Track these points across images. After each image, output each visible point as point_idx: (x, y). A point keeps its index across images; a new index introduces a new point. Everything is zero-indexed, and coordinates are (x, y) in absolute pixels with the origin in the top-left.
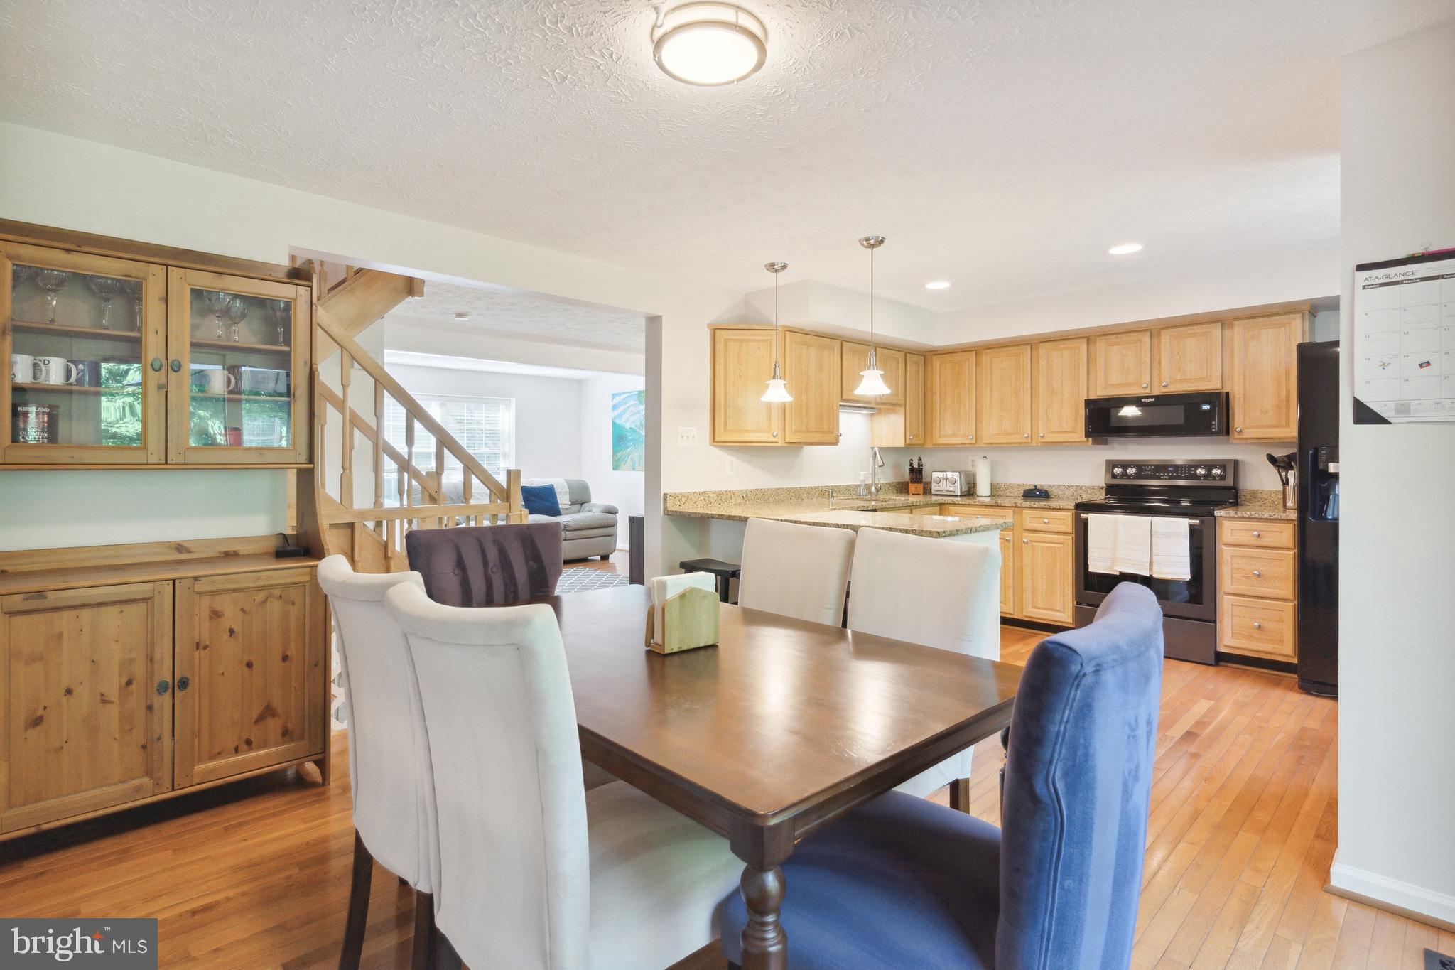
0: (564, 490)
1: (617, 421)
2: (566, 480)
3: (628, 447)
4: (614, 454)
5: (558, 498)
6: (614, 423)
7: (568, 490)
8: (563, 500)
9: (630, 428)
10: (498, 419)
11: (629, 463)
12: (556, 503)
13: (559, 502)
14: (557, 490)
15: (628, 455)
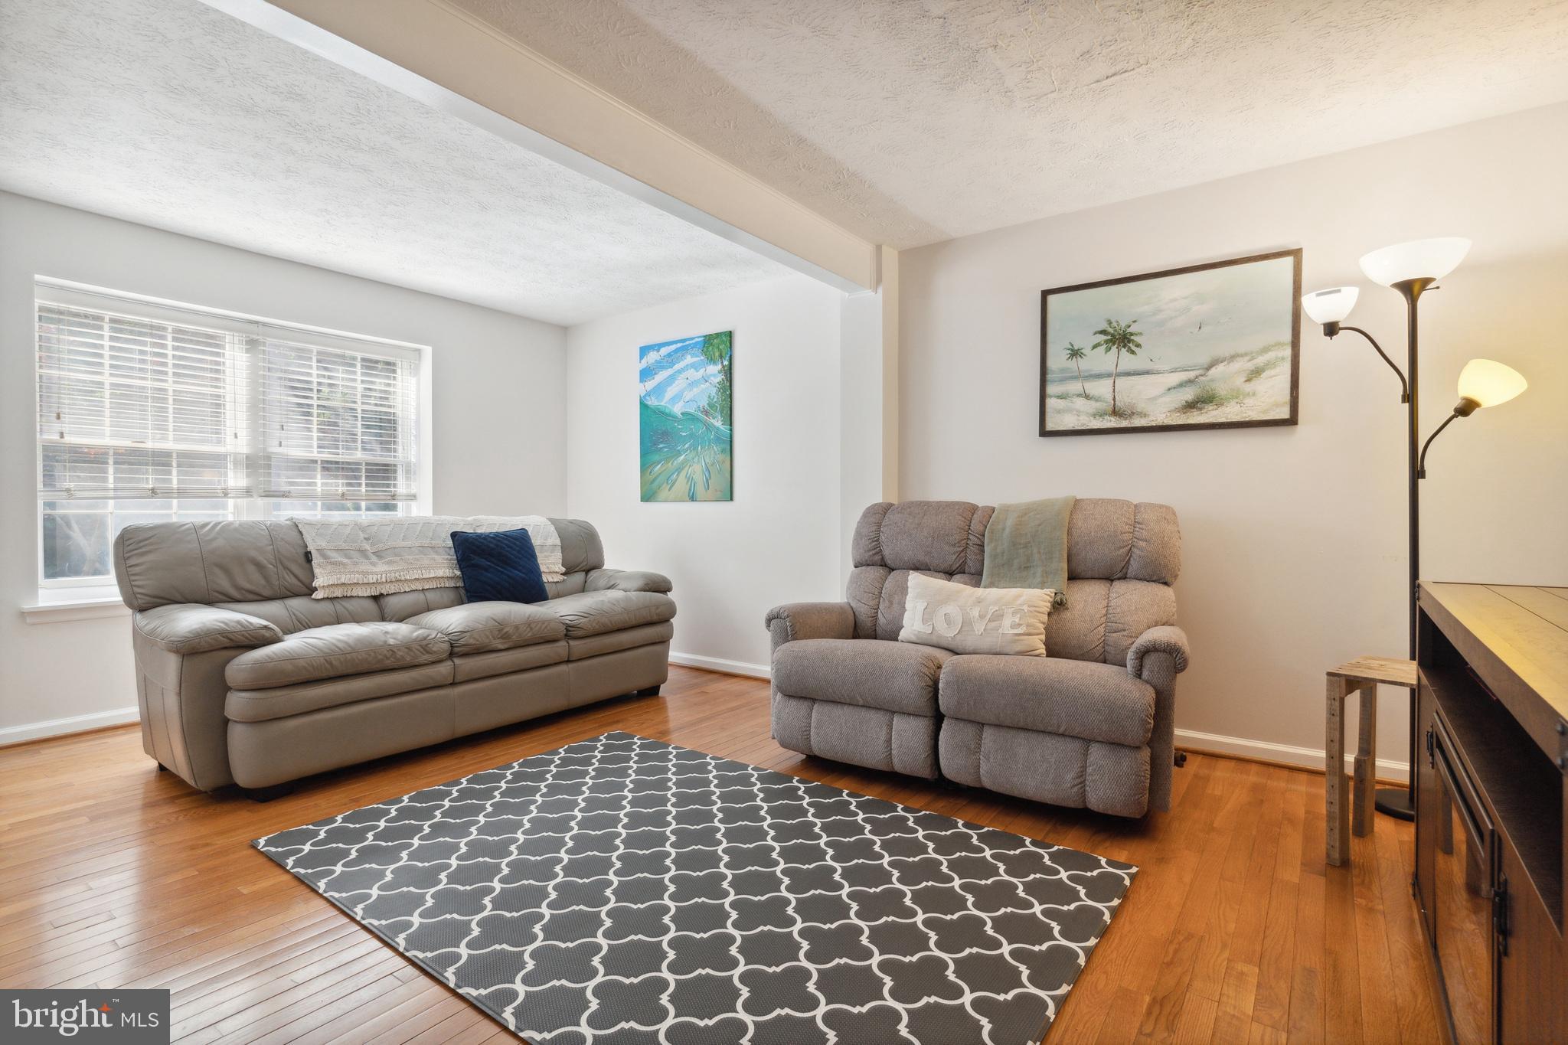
0: (550, 542)
1: (652, 402)
2: (553, 521)
3: (679, 454)
4: (645, 467)
5: (539, 560)
6: (644, 406)
7: (558, 542)
8: (550, 565)
9: (682, 414)
10: (391, 389)
11: (681, 484)
12: (535, 572)
13: (543, 568)
14: (536, 541)
15: (679, 470)
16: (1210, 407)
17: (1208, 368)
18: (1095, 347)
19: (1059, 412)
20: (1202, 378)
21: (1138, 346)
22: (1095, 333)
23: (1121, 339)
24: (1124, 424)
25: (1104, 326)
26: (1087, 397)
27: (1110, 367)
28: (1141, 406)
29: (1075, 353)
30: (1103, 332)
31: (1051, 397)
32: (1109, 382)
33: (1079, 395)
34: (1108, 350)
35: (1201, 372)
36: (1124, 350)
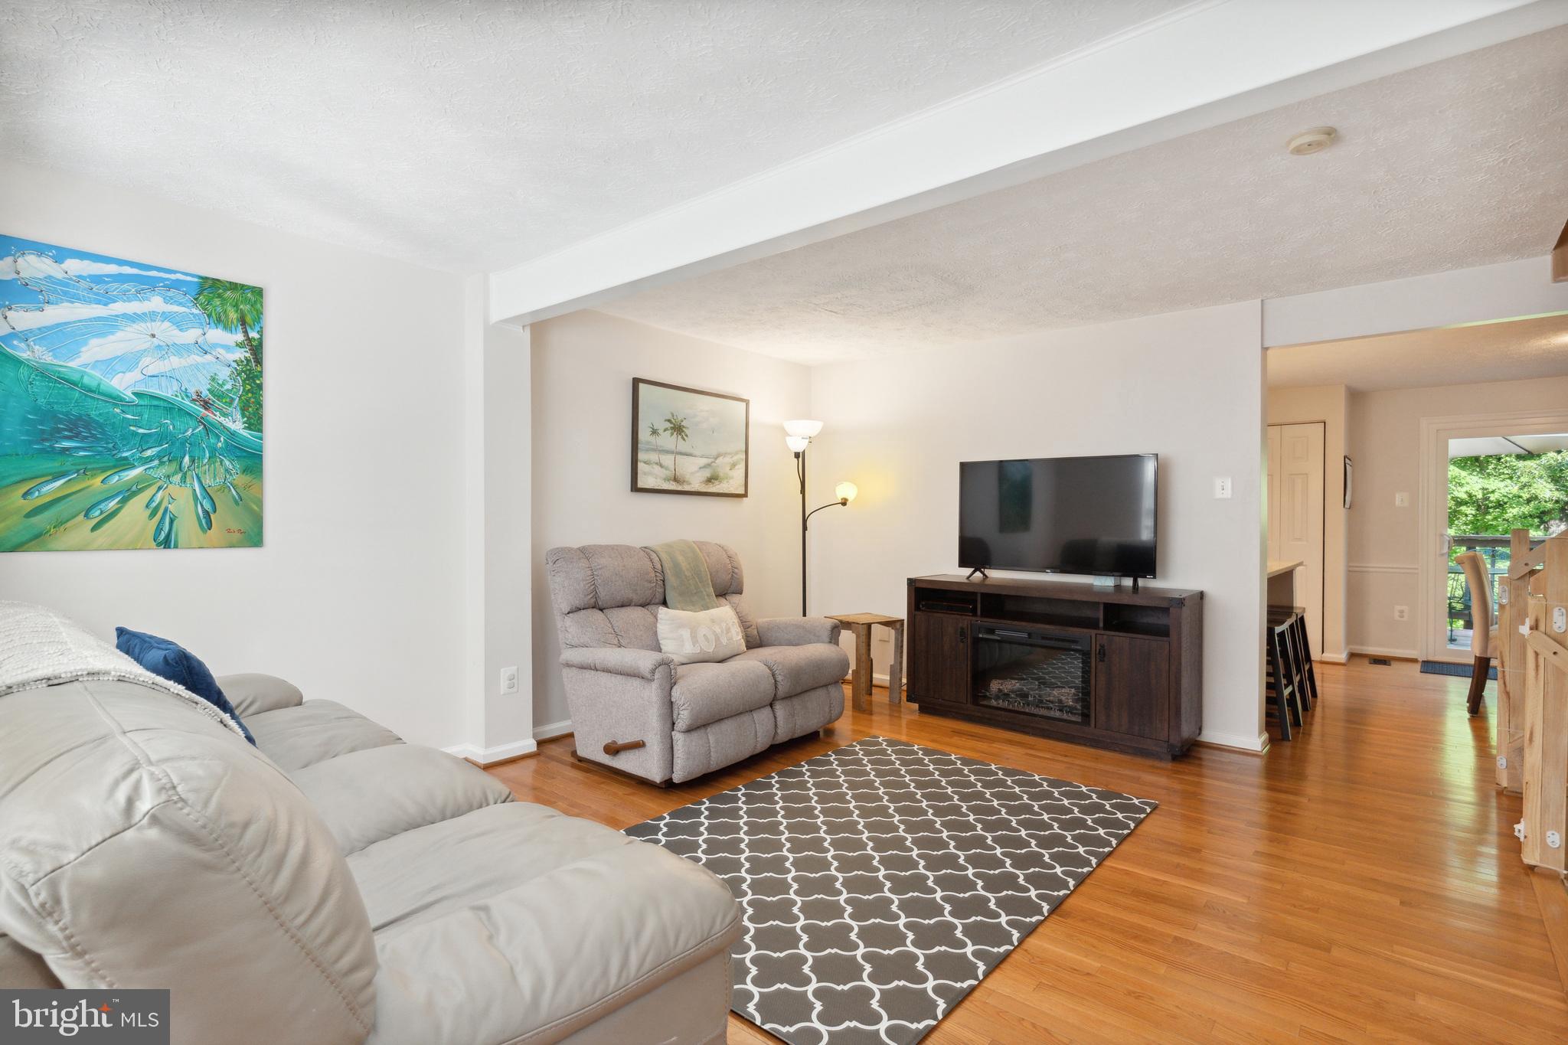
16: (717, 482)
17: (716, 459)
18: (665, 431)
19: (645, 474)
20: (713, 464)
21: (687, 436)
22: (666, 420)
23: (678, 429)
24: (680, 488)
25: (669, 417)
26: (661, 466)
27: (672, 447)
28: (688, 477)
29: (654, 432)
30: (669, 421)
31: (640, 462)
32: (672, 457)
33: (657, 463)
34: (672, 434)
35: (713, 460)
36: (680, 437)
